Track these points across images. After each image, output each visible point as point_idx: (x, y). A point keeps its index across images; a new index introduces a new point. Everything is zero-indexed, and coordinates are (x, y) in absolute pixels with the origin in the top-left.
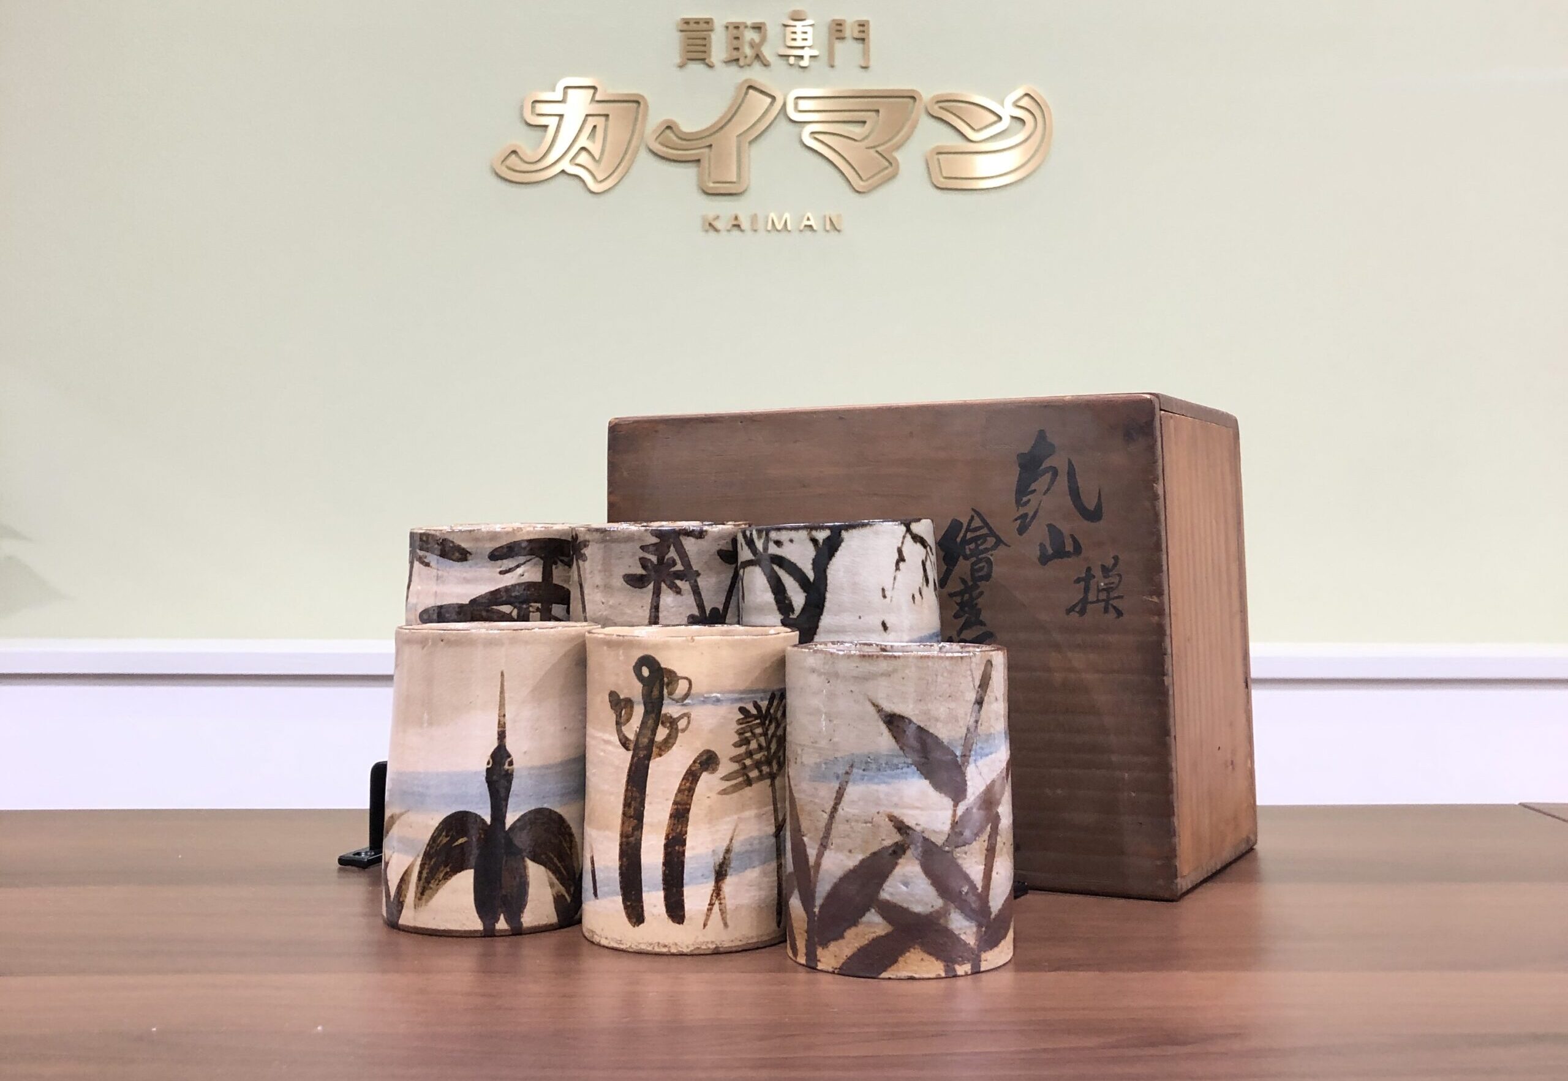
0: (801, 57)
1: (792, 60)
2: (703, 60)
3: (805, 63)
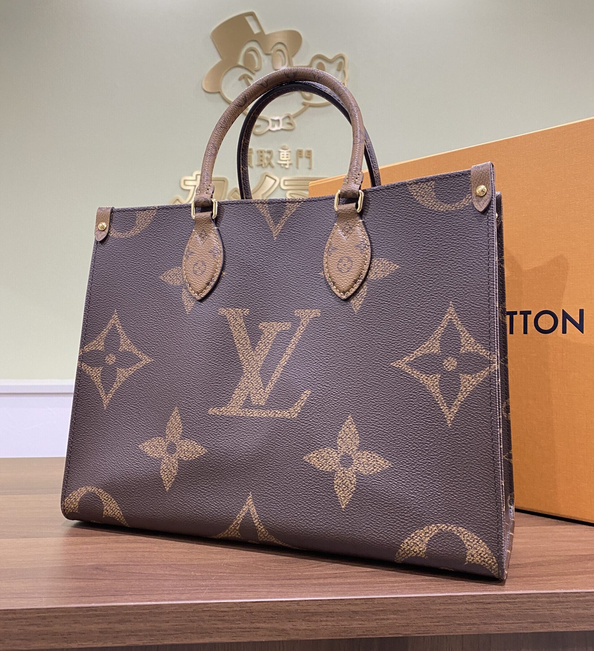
0: (286, 164)
1: (282, 166)
3: (287, 167)
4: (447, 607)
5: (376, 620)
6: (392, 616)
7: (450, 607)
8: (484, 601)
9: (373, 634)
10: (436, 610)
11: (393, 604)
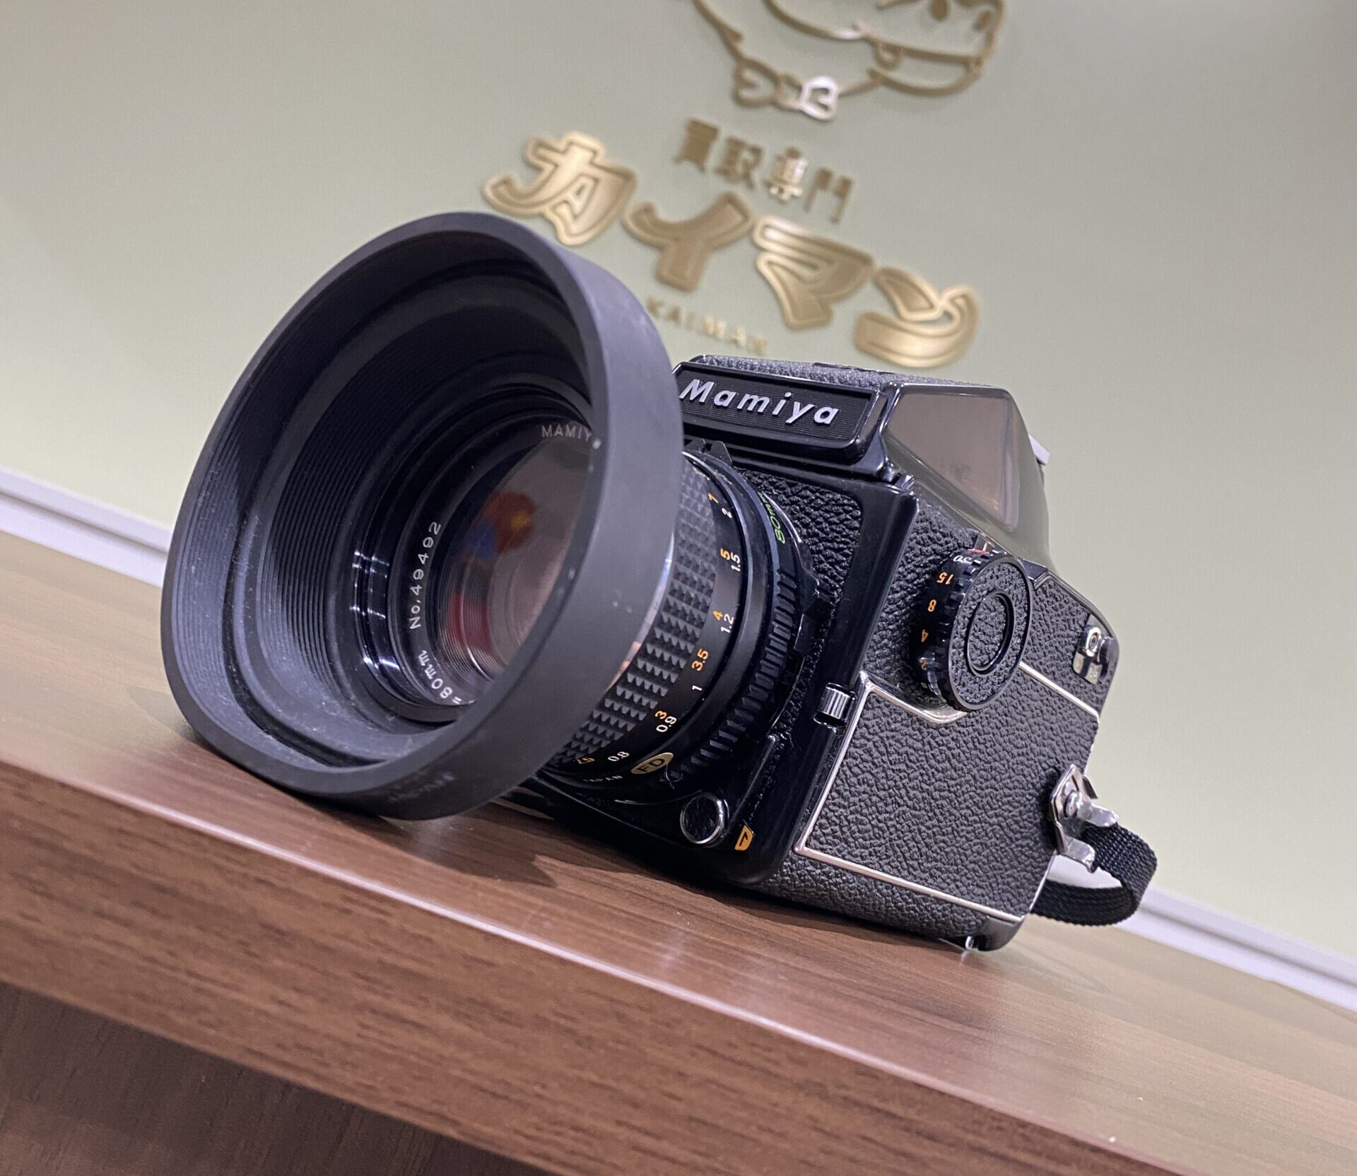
4: (726, 1080)
5: (360, 1008)
6: (445, 1022)
7: (739, 1082)
8: (912, 1114)
9: (323, 1071)
10: (664, 1070)
11: (471, 962)
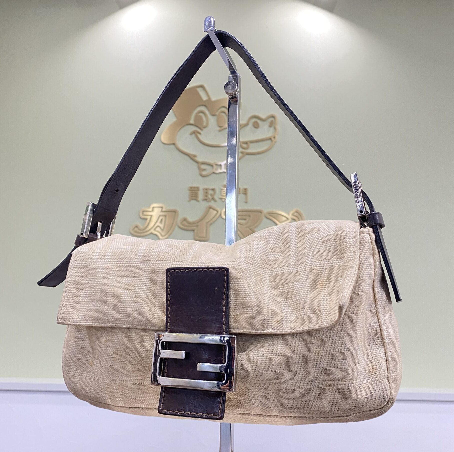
2: (196, 199)
